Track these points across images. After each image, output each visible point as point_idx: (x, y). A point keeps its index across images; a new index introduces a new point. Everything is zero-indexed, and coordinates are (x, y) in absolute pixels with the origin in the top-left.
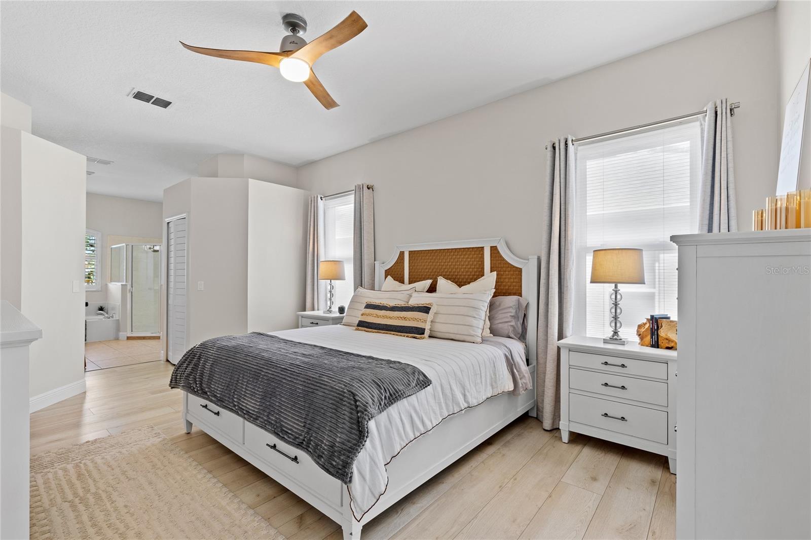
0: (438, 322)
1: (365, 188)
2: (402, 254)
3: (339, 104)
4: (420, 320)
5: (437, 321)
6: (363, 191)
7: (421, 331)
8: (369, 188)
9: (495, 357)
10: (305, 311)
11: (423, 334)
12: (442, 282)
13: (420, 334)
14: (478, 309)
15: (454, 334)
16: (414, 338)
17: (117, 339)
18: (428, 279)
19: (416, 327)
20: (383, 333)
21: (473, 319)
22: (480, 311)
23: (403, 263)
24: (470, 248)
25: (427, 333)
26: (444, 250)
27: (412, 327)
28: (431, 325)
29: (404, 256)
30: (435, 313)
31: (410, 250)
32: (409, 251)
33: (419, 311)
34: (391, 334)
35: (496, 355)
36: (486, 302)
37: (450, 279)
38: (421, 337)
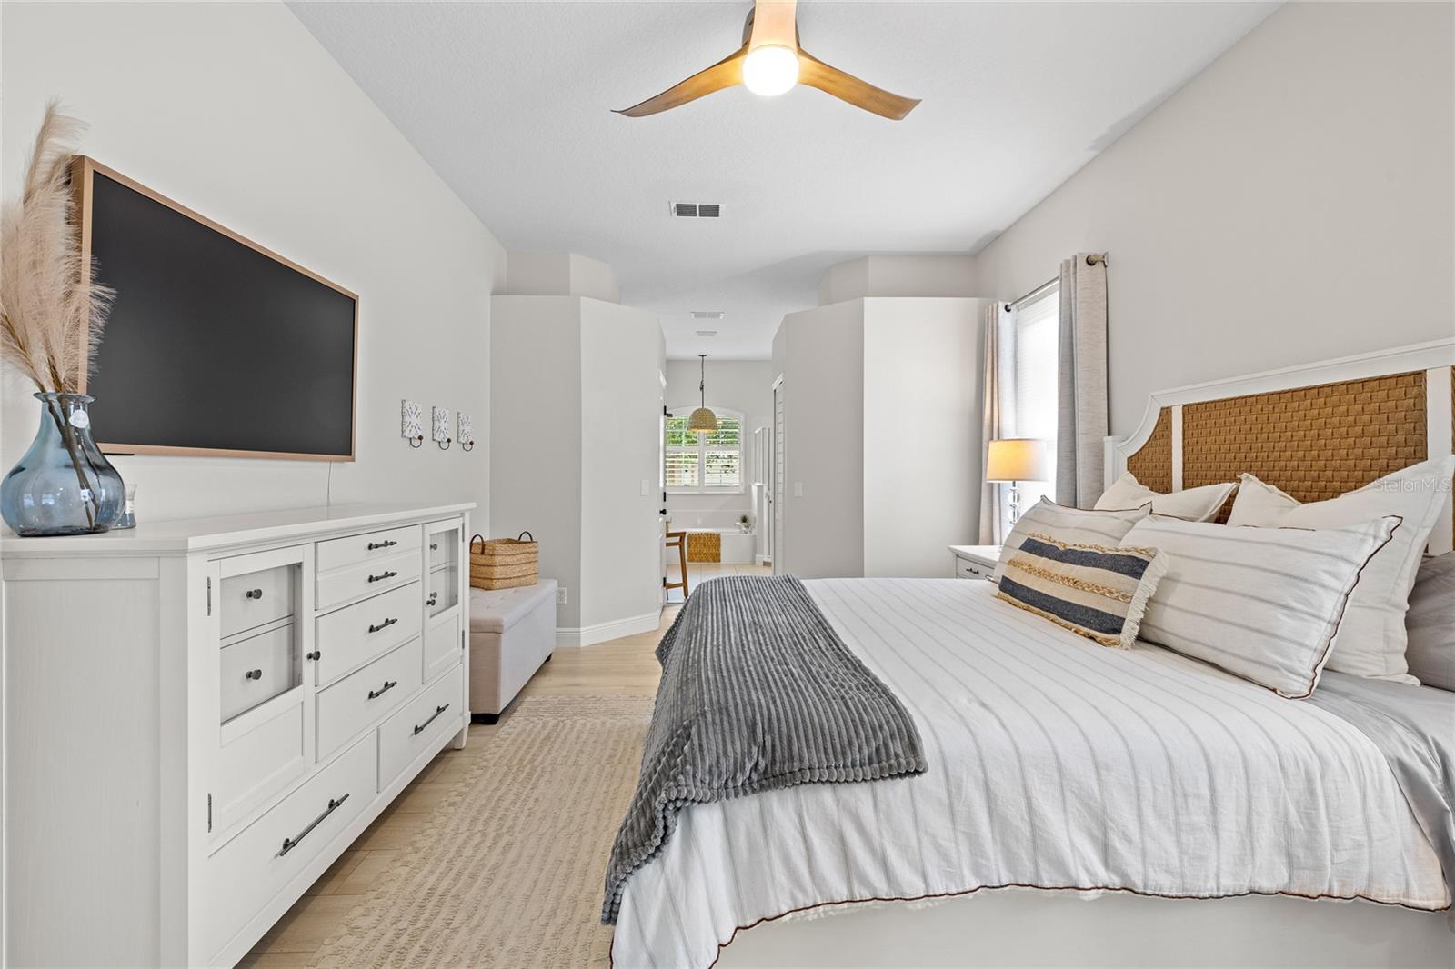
0: (1172, 607)
1: (1082, 263)
2: (1166, 413)
3: (918, 98)
4: (1110, 592)
5: (1169, 602)
6: (1075, 273)
7: (1112, 625)
8: (1090, 263)
9: (1321, 758)
10: (976, 542)
11: (1118, 631)
12: (1252, 491)
13: (1107, 632)
14: (1306, 581)
15: (1215, 648)
16: (1092, 638)
17: (753, 563)
18: (1225, 481)
19: (1097, 611)
20: (1037, 614)
21: (1280, 614)
22: (1316, 588)
23: (1169, 437)
24: (1370, 380)
25: (1130, 630)
26: (1280, 393)
27: (1087, 610)
28: (1145, 612)
29: (1170, 422)
30: (1163, 578)
31: (1185, 403)
32: (1184, 406)
33: (1110, 569)
34: (1048, 618)
35: (1328, 754)
36: (1349, 562)
37: (1275, 482)
38: (1107, 640)
